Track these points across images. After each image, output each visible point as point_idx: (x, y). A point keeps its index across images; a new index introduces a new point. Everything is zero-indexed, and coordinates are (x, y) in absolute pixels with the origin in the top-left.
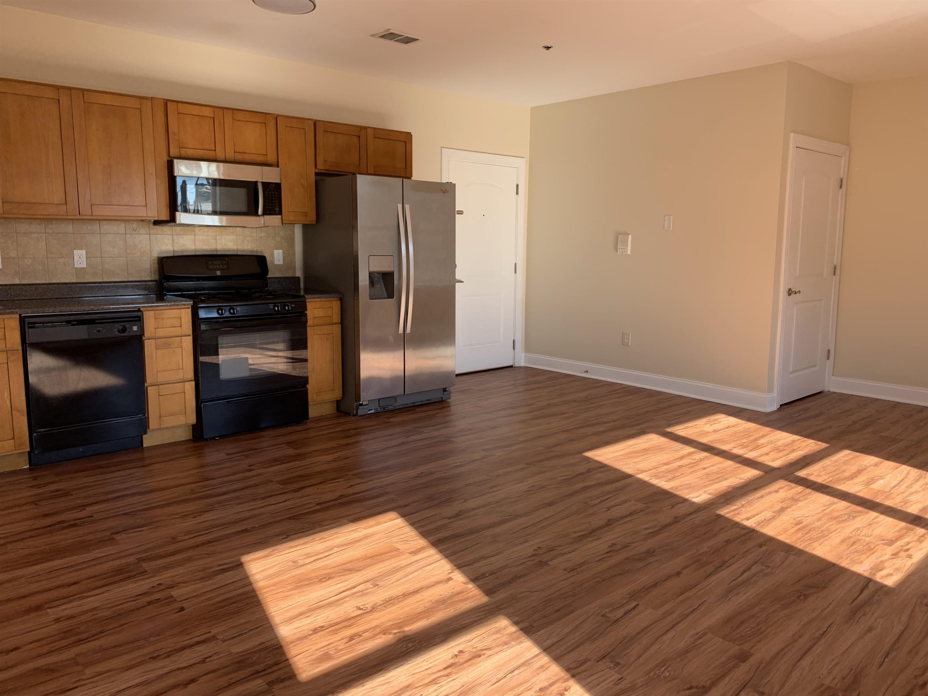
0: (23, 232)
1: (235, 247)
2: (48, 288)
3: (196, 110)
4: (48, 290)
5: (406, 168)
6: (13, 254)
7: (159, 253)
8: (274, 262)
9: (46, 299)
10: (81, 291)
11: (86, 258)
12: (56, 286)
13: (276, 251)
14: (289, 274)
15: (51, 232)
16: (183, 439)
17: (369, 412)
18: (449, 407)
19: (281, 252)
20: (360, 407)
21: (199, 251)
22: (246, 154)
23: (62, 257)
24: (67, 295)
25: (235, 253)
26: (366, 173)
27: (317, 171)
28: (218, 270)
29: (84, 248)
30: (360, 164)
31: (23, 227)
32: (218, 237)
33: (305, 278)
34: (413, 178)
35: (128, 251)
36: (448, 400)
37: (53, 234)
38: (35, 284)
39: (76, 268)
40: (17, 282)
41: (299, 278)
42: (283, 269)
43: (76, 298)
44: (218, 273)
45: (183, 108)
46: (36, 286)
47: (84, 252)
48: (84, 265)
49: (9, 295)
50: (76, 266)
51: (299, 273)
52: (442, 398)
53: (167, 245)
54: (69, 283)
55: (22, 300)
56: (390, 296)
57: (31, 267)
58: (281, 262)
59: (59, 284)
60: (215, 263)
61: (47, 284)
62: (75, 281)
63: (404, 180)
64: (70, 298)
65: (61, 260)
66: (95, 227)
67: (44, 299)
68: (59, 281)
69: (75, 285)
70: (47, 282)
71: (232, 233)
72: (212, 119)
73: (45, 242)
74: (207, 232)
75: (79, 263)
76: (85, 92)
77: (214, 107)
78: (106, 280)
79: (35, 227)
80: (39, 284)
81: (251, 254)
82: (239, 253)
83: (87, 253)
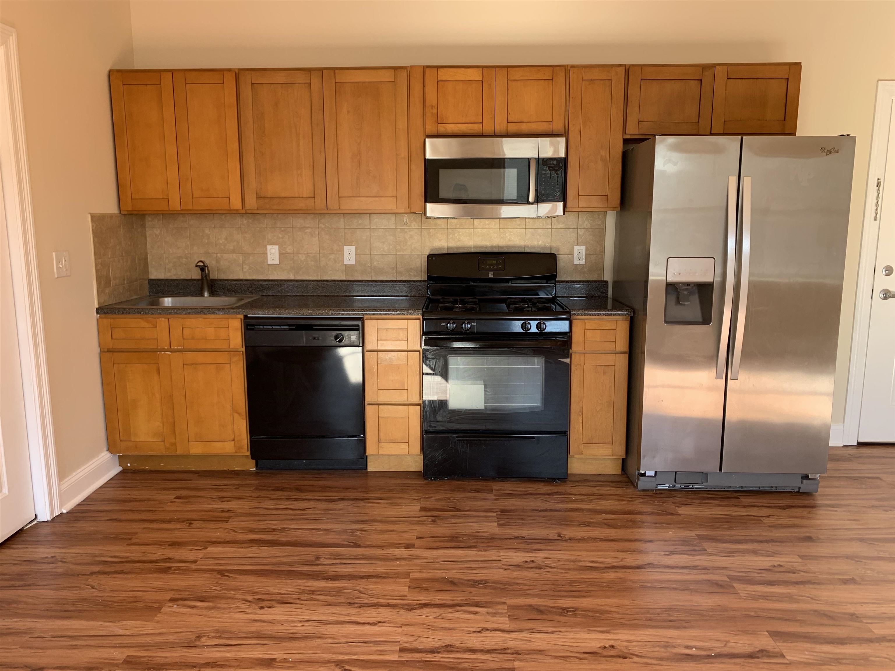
0: (298, 227)
1: (522, 243)
2: (318, 285)
3: (461, 75)
4: (318, 287)
5: (785, 120)
6: (289, 249)
7: (432, 250)
8: (573, 261)
9: (315, 296)
10: (347, 289)
11: (356, 254)
12: (325, 283)
13: (576, 248)
14: (594, 277)
15: (323, 226)
16: (412, 470)
17: (659, 487)
18: (813, 507)
19: (583, 248)
20: (642, 478)
21: (477, 247)
22: (524, 124)
23: (333, 254)
24: (335, 293)
25: (522, 250)
26: (709, 133)
27: (628, 137)
28: (491, 271)
29: (353, 244)
30: (699, 122)
31: (299, 222)
32: (501, 230)
33: (615, 283)
34: (797, 134)
35: (398, 247)
36: (815, 493)
37: (326, 229)
38: (306, 281)
39: (345, 265)
40: (292, 277)
41: (606, 282)
42: (585, 270)
43: (343, 296)
44: (491, 275)
45: (443, 75)
46: (306, 283)
47: (353, 248)
48: (353, 262)
49: (283, 291)
50: (345, 263)
51: (608, 276)
52: (800, 488)
53: (440, 240)
54: (337, 281)
55: (294, 296)
56: (706, 320)
57: (305, 263)
58: (583, 262)
59: (327, 281)
60: (489, 262)
61: (317, 281)
62: (344, 278)
63: (744, 137)
64: (337, 296)
65: (332, 256)
66: (366, 220)
67: (313, 296)
68: (329, 278)
69: (342, 283)
70: (319, 279)
71: (519, 225)
72: (481, 82)
73: (317, 238)
74: (488, 224)
75: (348, 260)
76: (337, 71)
77: (483, 67)
78: (374, 279)
79: (309, 222)
80: (310, 281)
81: (542, 251)
82: (528, 250)
83: (356, 249)
